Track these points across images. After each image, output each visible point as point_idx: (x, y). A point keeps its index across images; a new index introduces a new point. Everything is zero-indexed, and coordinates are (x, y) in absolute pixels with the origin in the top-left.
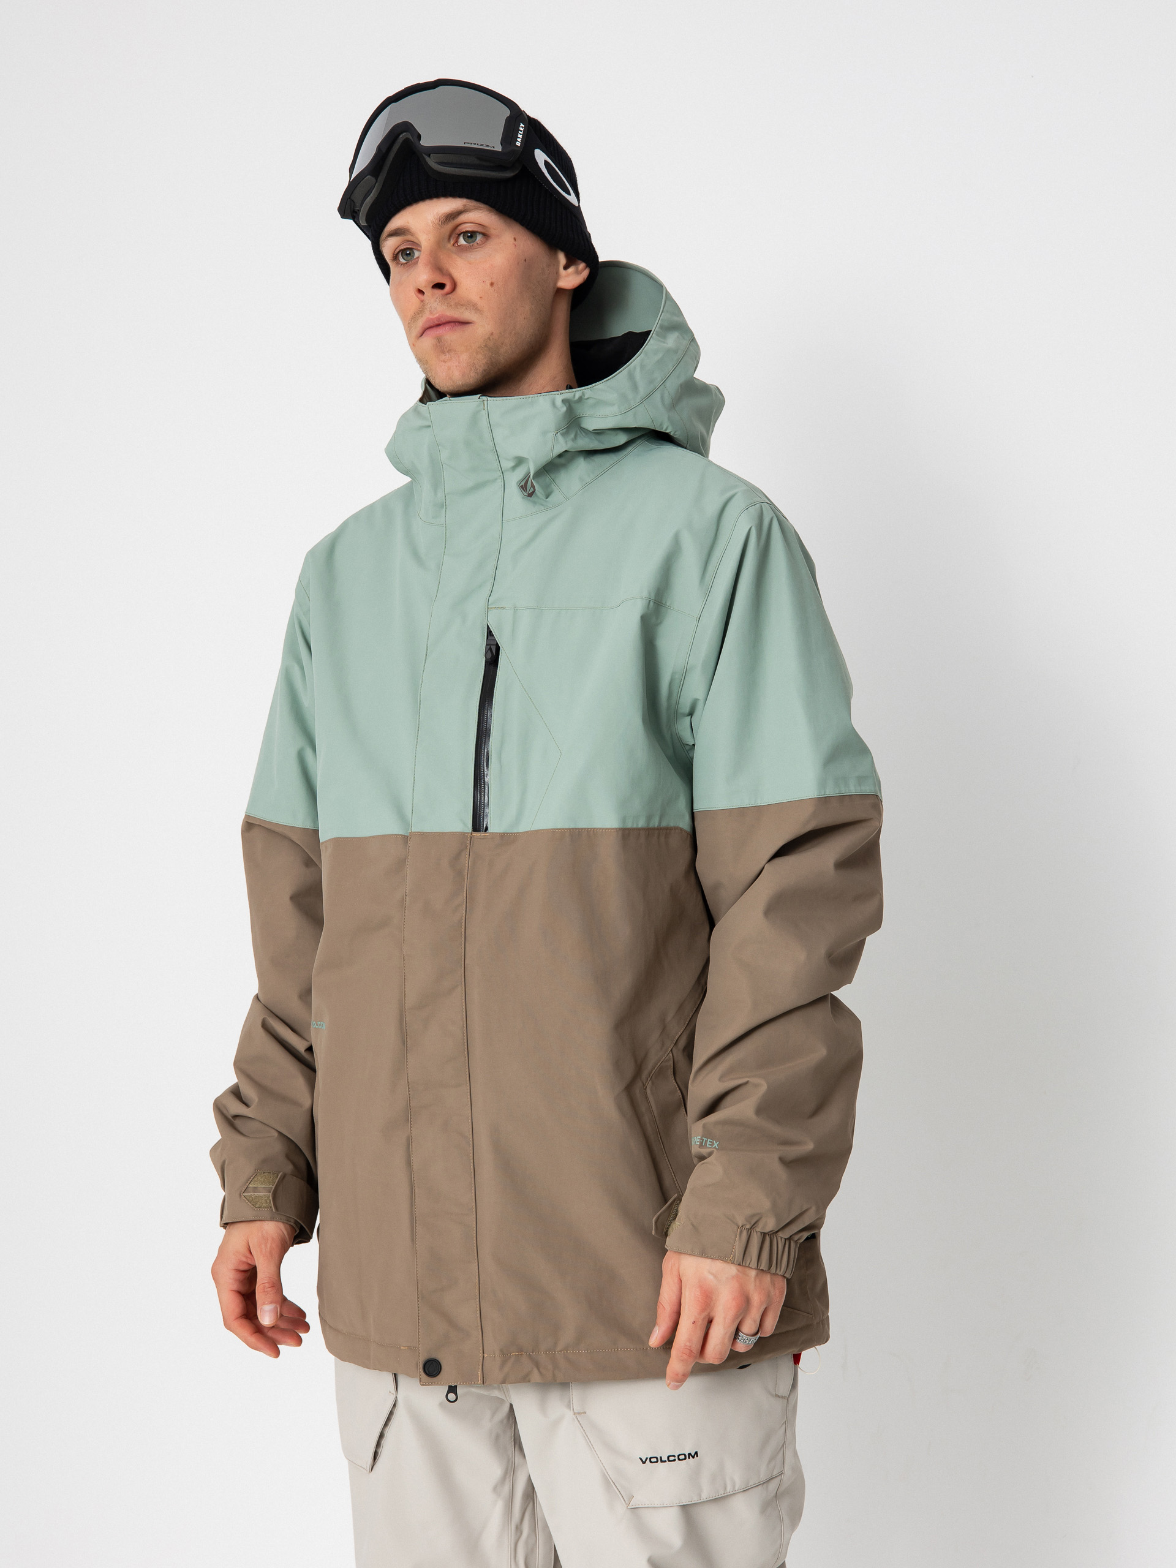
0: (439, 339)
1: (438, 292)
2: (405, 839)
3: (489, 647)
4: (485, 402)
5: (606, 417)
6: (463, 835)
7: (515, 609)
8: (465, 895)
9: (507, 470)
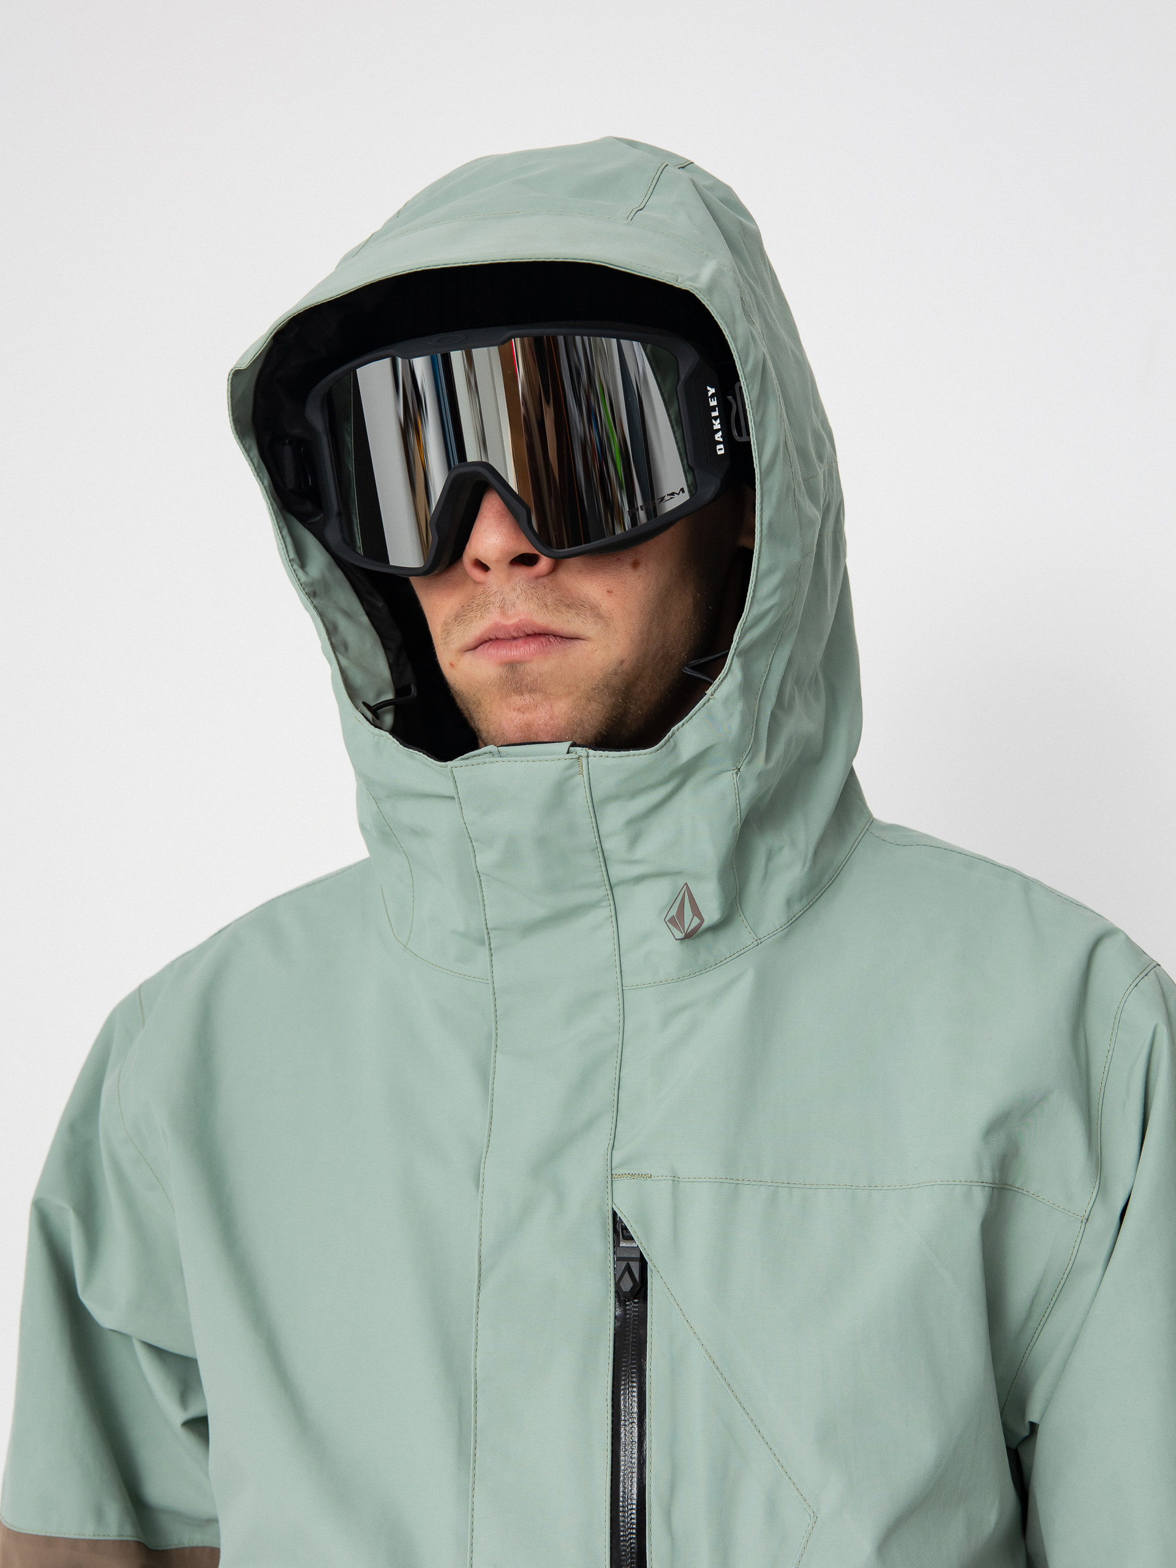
4: (584, 761)
7: (675, 1179)
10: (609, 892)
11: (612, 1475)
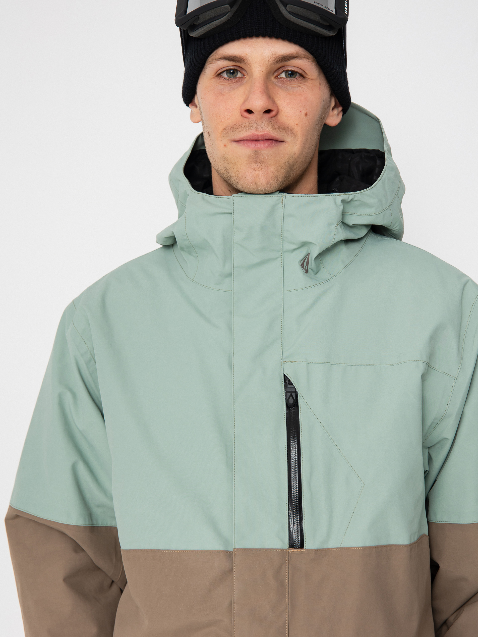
0: (256, 152)
1: (267, 116)
2: (229, 554)
3: (290, 394)
4: (284, 198)
5: (364, 216)
6: (283, 551)
7: (307, 363)
8: (287, 602)
9: (288, 251)
10: (282, 254)
11: (288, 470)
